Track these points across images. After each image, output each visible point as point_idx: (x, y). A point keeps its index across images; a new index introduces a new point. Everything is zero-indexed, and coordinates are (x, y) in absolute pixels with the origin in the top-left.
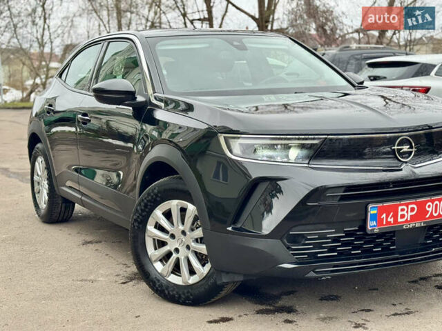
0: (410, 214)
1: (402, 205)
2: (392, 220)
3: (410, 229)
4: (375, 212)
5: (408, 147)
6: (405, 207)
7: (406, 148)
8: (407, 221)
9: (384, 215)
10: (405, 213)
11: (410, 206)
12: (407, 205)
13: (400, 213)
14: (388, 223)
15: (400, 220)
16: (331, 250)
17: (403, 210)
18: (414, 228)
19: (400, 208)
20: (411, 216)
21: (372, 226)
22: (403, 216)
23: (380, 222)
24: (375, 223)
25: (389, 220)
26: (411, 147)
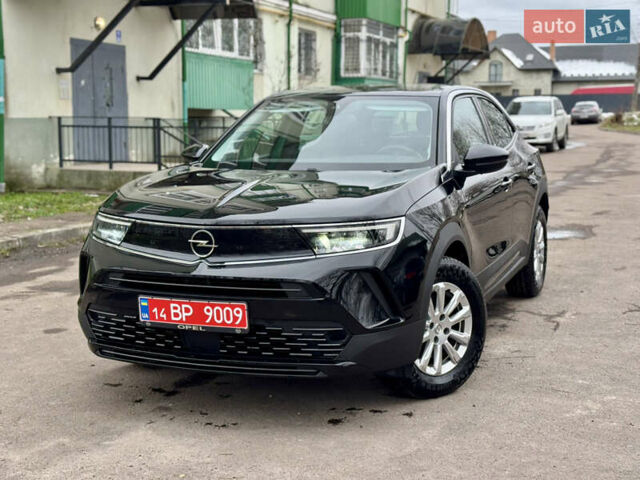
0: (185, 314)
1: (174, 302)
2: (165, 316)
3: (185, 330)
4: (145, 304)
5: (206, 242)
6: (176, 305)
7: (203, 243)
8: (181, 321)
9: (155, 310)
10: (178, 311)
11: (184, 306)
12: (180, 304)
13: (173, 311)
14: (162, 319)
15: (173, 318)
16: (118, 334)
17: (175, 308)
18: (190, 331)
19: (172, 305)
20: (186, 317)
21: (144, 317)
22: (176, 315)
23: (152, 316)
24: (147, 316)
25: (161, 315)
26: (210, 243)
